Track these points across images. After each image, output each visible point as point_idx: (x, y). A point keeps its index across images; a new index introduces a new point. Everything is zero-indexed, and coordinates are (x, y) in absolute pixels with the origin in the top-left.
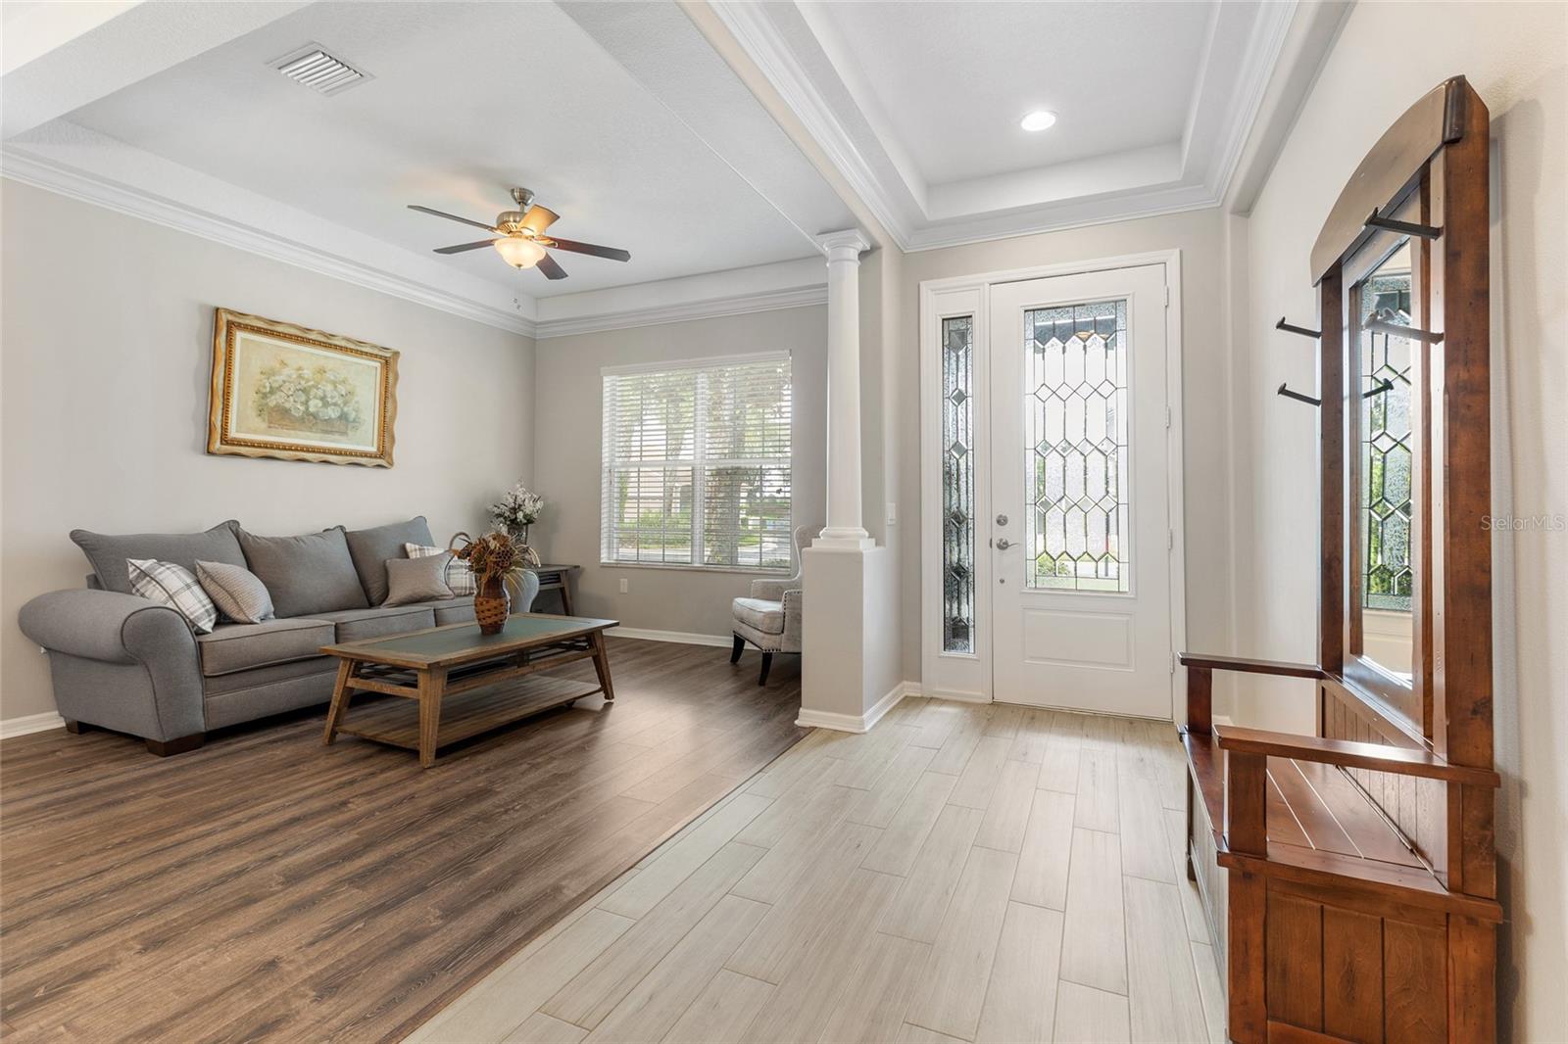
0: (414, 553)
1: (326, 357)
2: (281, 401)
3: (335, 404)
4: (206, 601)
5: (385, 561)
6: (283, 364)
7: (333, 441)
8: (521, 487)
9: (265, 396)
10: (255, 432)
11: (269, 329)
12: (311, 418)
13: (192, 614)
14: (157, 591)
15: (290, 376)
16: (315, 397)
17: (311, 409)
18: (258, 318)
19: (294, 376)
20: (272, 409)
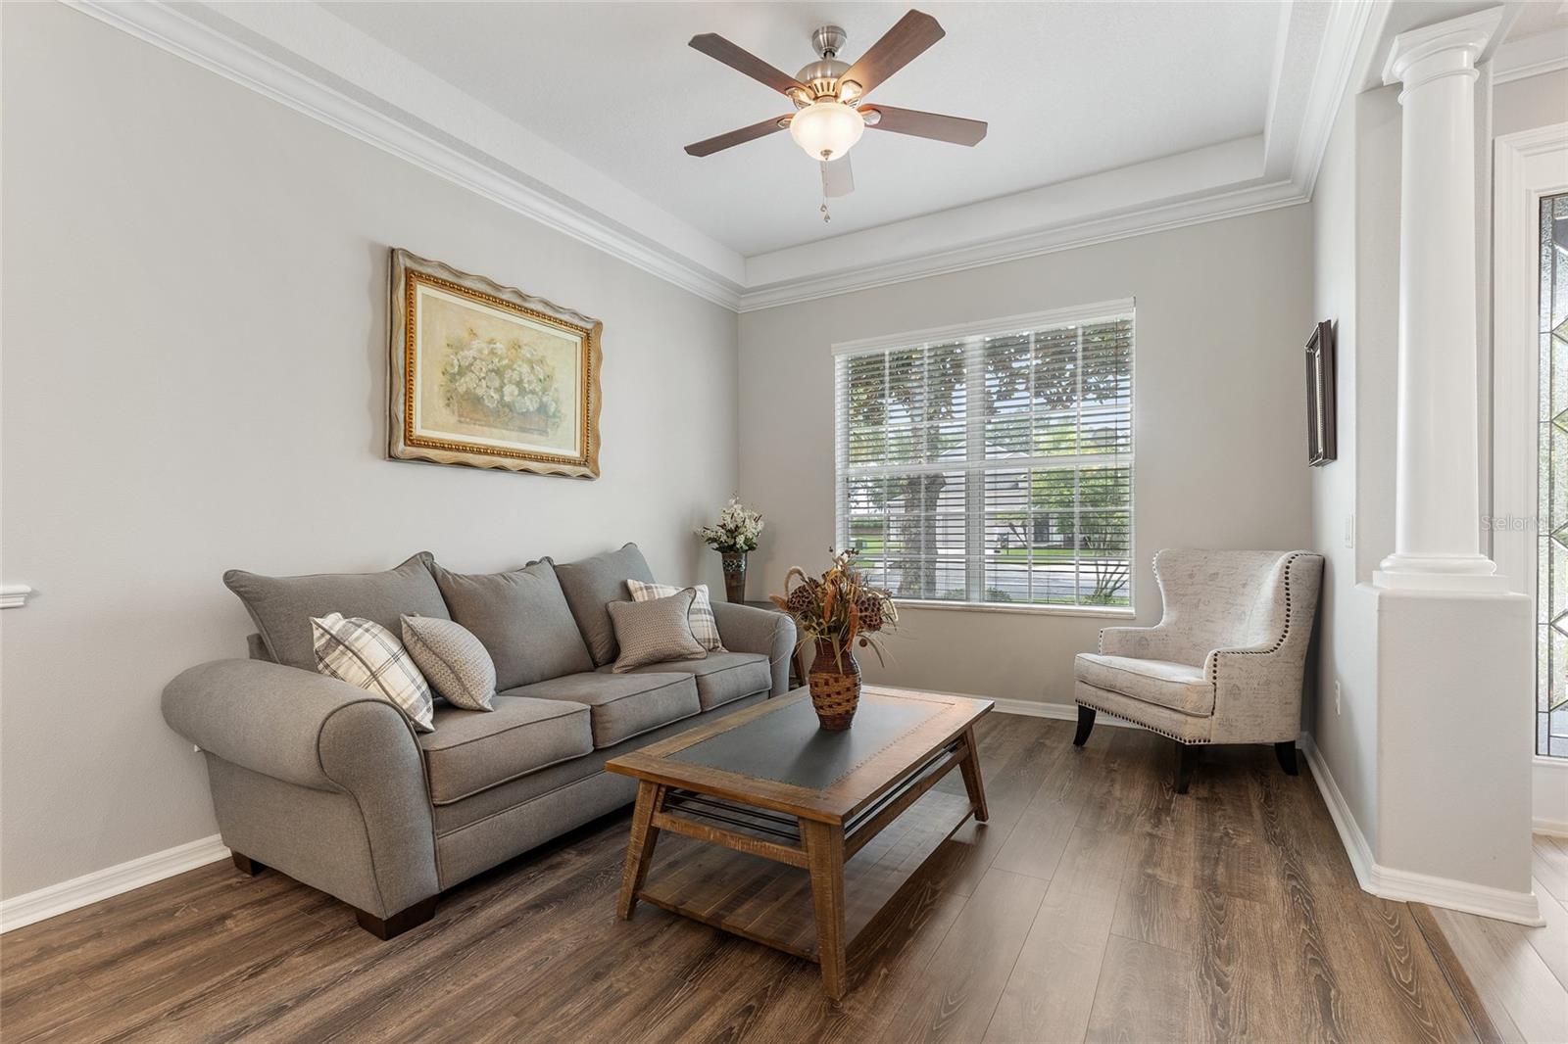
0: (639, 592)
1: (521, 327)
2: (472, 385)
3: (533, 392)
4: (420, 679)
5: (606, 605)
6: (473, 333)
7: (530, 443)
8: (736, 503)
9: (453, 378)
10: (444, 429)
11: (452, 283)
12: (507, 410)
13: (405, 701)
14: (355, 667)
15: (480, 351)
16: (510, 382)
17: (507, 399)
18: (443, 266)
19: (486, 352)
20: (462, 396)
